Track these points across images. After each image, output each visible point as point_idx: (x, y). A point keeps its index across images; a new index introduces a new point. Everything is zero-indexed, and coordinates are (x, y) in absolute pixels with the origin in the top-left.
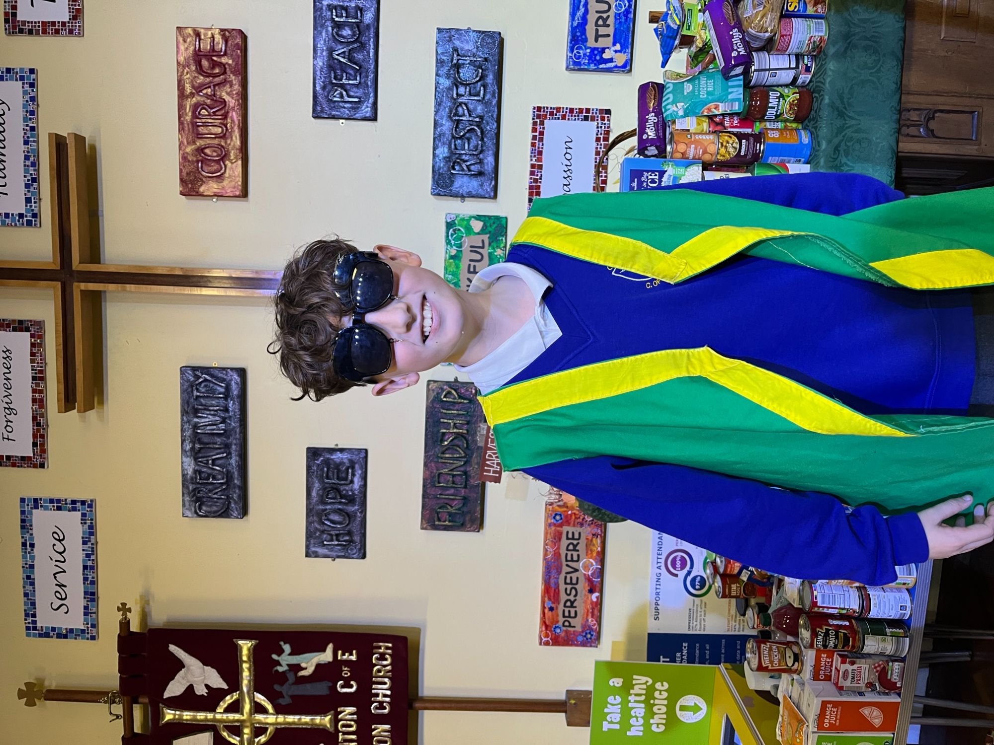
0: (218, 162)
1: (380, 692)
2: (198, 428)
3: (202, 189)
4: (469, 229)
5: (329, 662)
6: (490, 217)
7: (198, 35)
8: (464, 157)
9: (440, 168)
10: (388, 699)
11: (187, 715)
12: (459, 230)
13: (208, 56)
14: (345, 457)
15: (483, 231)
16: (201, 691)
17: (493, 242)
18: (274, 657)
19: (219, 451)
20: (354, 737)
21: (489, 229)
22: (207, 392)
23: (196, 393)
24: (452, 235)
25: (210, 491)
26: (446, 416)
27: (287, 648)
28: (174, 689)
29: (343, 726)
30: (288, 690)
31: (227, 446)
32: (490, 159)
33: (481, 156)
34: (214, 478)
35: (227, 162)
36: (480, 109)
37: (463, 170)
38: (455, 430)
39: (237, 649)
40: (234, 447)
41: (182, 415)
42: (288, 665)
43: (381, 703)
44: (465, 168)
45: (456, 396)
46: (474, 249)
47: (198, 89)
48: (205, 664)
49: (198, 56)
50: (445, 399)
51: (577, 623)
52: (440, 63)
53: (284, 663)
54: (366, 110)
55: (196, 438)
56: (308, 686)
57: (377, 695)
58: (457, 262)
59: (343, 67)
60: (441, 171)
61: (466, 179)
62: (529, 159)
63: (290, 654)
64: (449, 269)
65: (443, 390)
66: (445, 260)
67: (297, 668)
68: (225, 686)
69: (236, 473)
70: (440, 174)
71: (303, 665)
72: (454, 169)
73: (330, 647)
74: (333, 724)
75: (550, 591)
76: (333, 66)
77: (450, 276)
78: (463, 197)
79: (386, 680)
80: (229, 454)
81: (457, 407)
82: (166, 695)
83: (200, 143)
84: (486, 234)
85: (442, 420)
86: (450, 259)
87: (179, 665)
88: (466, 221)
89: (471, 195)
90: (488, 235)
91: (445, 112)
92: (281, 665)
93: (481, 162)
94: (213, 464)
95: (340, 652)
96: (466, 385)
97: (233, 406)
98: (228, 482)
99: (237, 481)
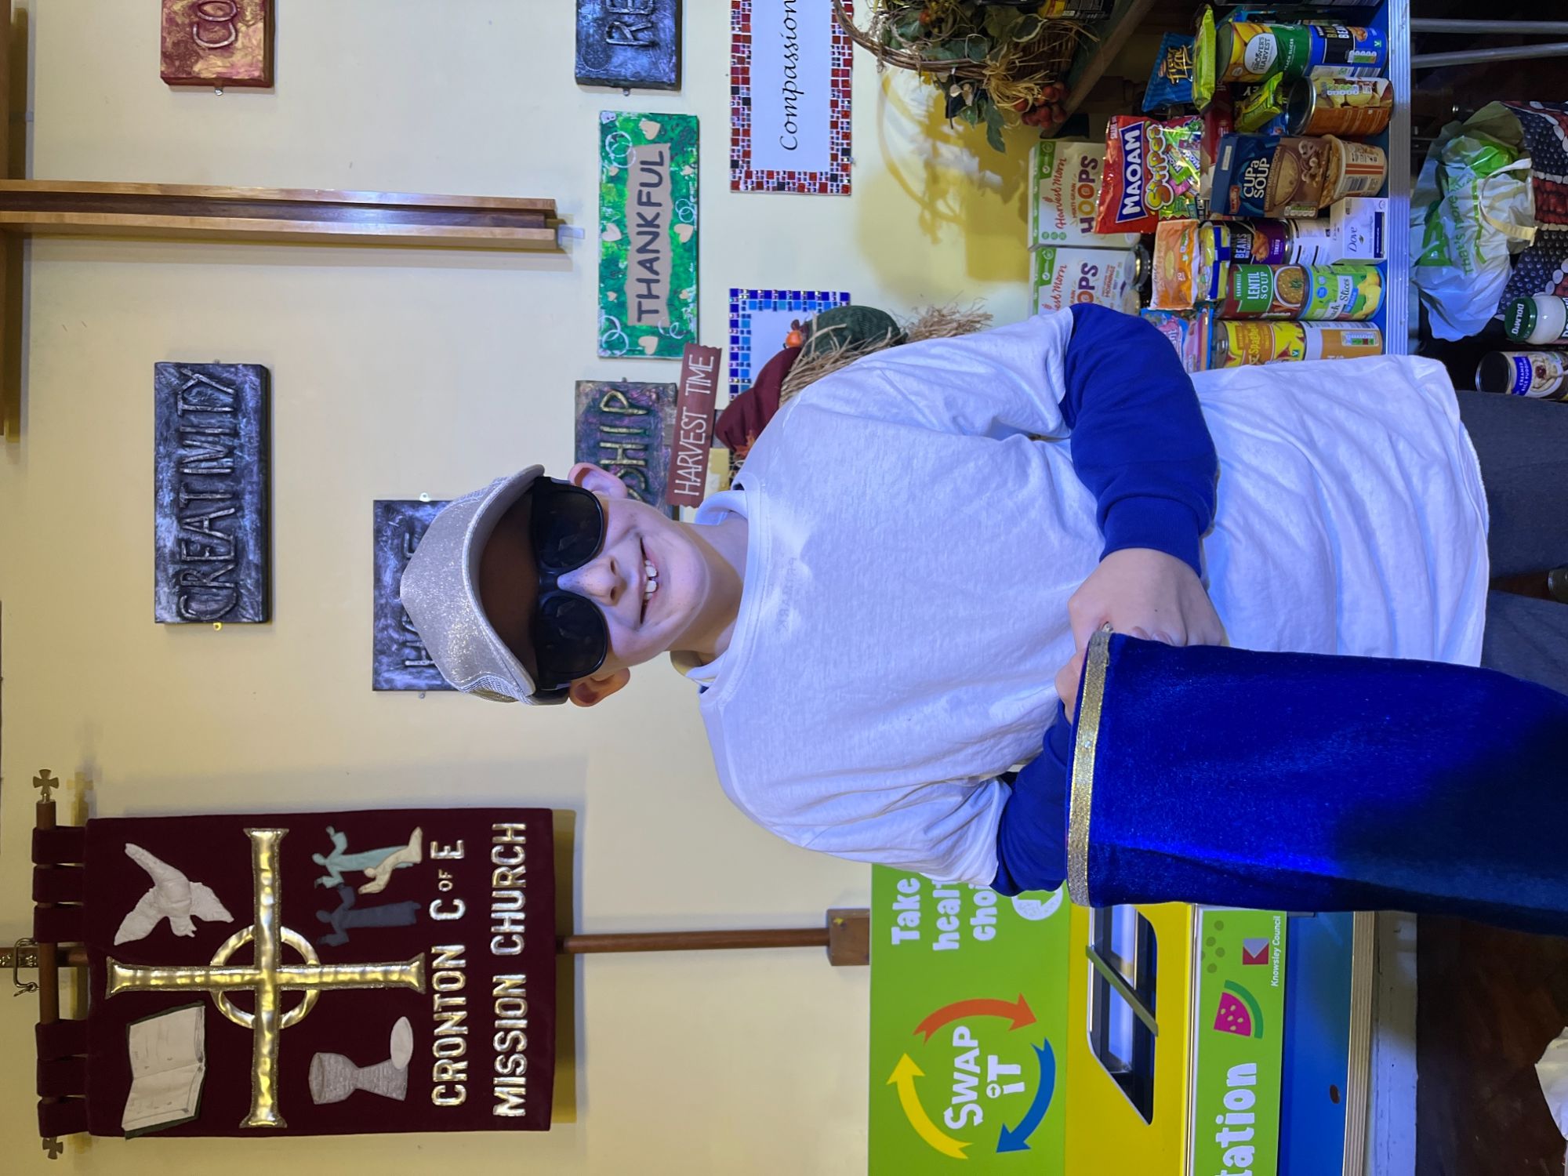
0: (224, 24)
1: (506, 915)
2: (186, 465)
3: (197, 68)
4: (637, 135)
5: (415, 865)
6: (670, 116)
8: (626, 18)
9: (588, 35)
10: (520, 928)
11: (157, 977)
12: (622, 136)
15: (661, 137)
16: (183, 927)
17: (677, 154)
18: (318, 858)
19: (221, 504)
20: (460, 1001)
21: (671, 134)
22: (201, 403)
23: (181, 405)
24: (611, 144)
25: (205, 575)
26: (609, 437)
27: (340, 840)
28: (135, 926)
29: (442, 981)
30: (341, 920)
31: (236, 496)
32: (668, 23)
33: (653, 18)
34: (213, 552)
35: (240, 25)
37: (625, 38)
38: (625, 462)
39: (248, 848)
40: (247, 497)
41: (157, 445)
42: (343, 874)
43: (508, 936)
44: (629, 35)
45: (625, 402)
46: (647, 166)
48: (192, 877)
50: (606, 409)
53: (334, 870)
55: (182, 482)
56: (379, 911)
57: (501, 922)
58: (620, 186)
60: (591, 40)
61: (630, 53)
62: (729, 26)
63: (346, 852)
64: (608, 198)
65: (602, 394)
66: (601, 184)
67: (356, 878)
68: (227, 917)
69: (251, 543)
70: (588, 46)
71: (369, 872)
72: (611, 37)
73: (417, 836)
74: (423, 979)
77: (610, 210)
78: (625, 85)
79: (516, 894)
80: (240, 509)
81: (626, 421)
82: (120, 938)
84: (666, 142)
85: (602, 444)
86: (608, 182)
87: (144, 882)
88: (633, 123)
89: (638, 82)
90: (669, 145)
92: (328, 874)
93: (653, 27)
94: (211, 528)
95: (434, 844)
96: (642, 386)
97: (247, 427)
98: (238, 559)
99: (253, 556)
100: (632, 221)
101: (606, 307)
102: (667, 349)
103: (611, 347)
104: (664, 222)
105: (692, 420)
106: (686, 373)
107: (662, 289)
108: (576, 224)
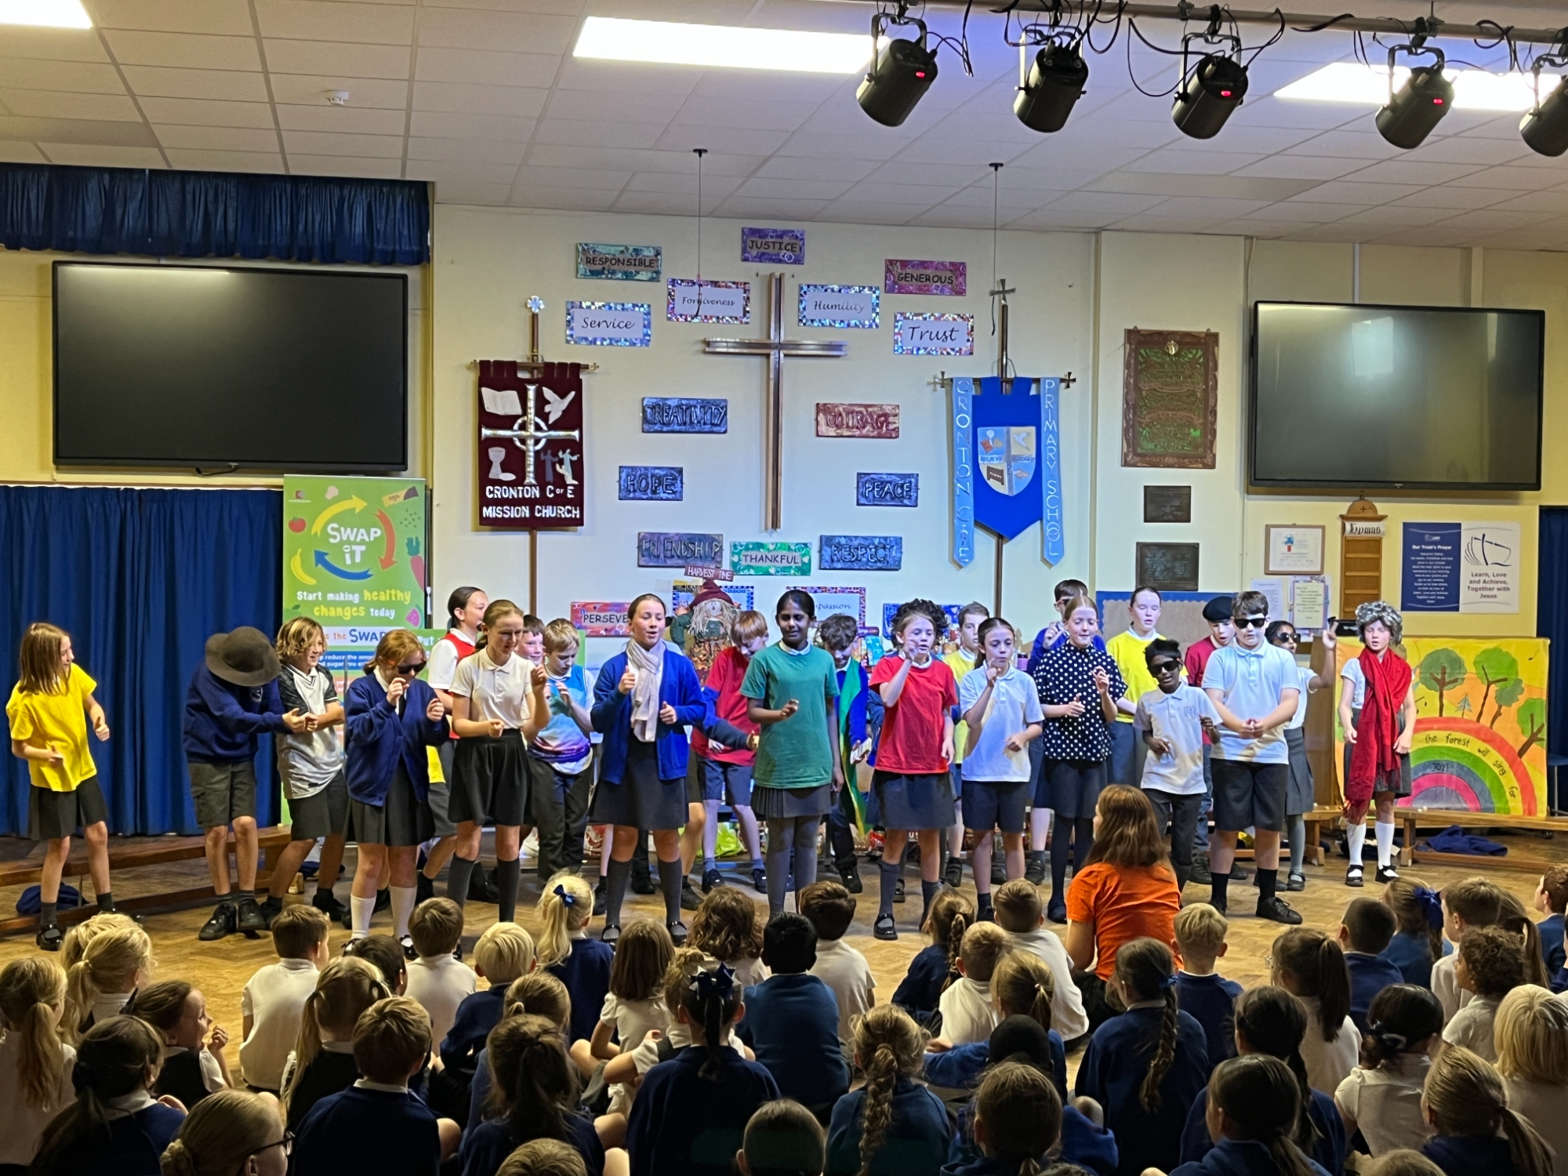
0: (835, 423)
1: (548, 511)
2: (694, 408)
3: (821, 415)
4: (804, 555)
5: (565, 482)
6: (810, 566)
7: (896, 415)
8: (841, 552)
9: (834, 539)
10: (544, 515)
11: (531, 400)
12: (804, 550)
13: (886, 420)
14: (679, 489)
15: (803, 563)
16: (547, 408)
17: (798, 568)
18: (568, 450)
19: (681, 419)
20: (521, 496)
21: (805, 566)
22: (715, 413)
23: (714, 407)
24: (801, 546)
25: (658, 413)
26: (704, 545)
27: (575, 458)
28: (548, 393)
29: (527, 490)
30: (548, 458)
31: (685, 424)
32: (840, 566)
33: (841, 561)
34: (666, 416)
35: (835, 428)
36: (864, 559)
37: (833, 551)
38: (696, 550)
39: (573, 429)
40: (684, 427)
41: (701, 399)
42: (563, 458)
43: (541, 511)
45: (716, 550)
46: (794, 558)
47: (871, 415)
48: (564, 412)
49: (886, 415)
50: (714, 544)
51: (587, 623)
52: (885, 538)
53: (564, 456)
54: (863, 501)
55: (689, 407)
56: (551, 470)
57: (546, 509)
58: (787, 549)
59: (883, 489)
61: (830, 553)
62: (840, 586)
63: (570, 459)
64: (784, 545)
65: (719, 543)
66: (787, 543)
67: (561, 462)
68: (550, 422)
69: (669, 427)
70: (832, 539)
71: (563, 467)
72: (834, 547)
73: (576, 483)
74: (528, 484)
75: (605, 607)
76: (883, 483)
77: (780, 546)
78: (820, 551)
79: (555, 514)
80: (680, 424)
81: (709, 550)
82: (544, 389)
83: (844, 414)
85: (701, 543)
86: (788, 545)
87: (563, 396)
88: (808, 554)
89: (821, 556)
90: (801, 566)
91: (862, 542)
92: (563, 454)
93: (838, 561)
94: (674, 415)
95: (572, 488)
96: (721, 556)
97: (707, 428)
98: (664, 424)
99: (665, 429)
100: (775, 553)
101: (747, 545)
102: (734, 565)
103: (735, 546)
104: (776, 564)
105: (711, 573)
106: (725, 571)
107: (753, 563)
108: (775, 534)
